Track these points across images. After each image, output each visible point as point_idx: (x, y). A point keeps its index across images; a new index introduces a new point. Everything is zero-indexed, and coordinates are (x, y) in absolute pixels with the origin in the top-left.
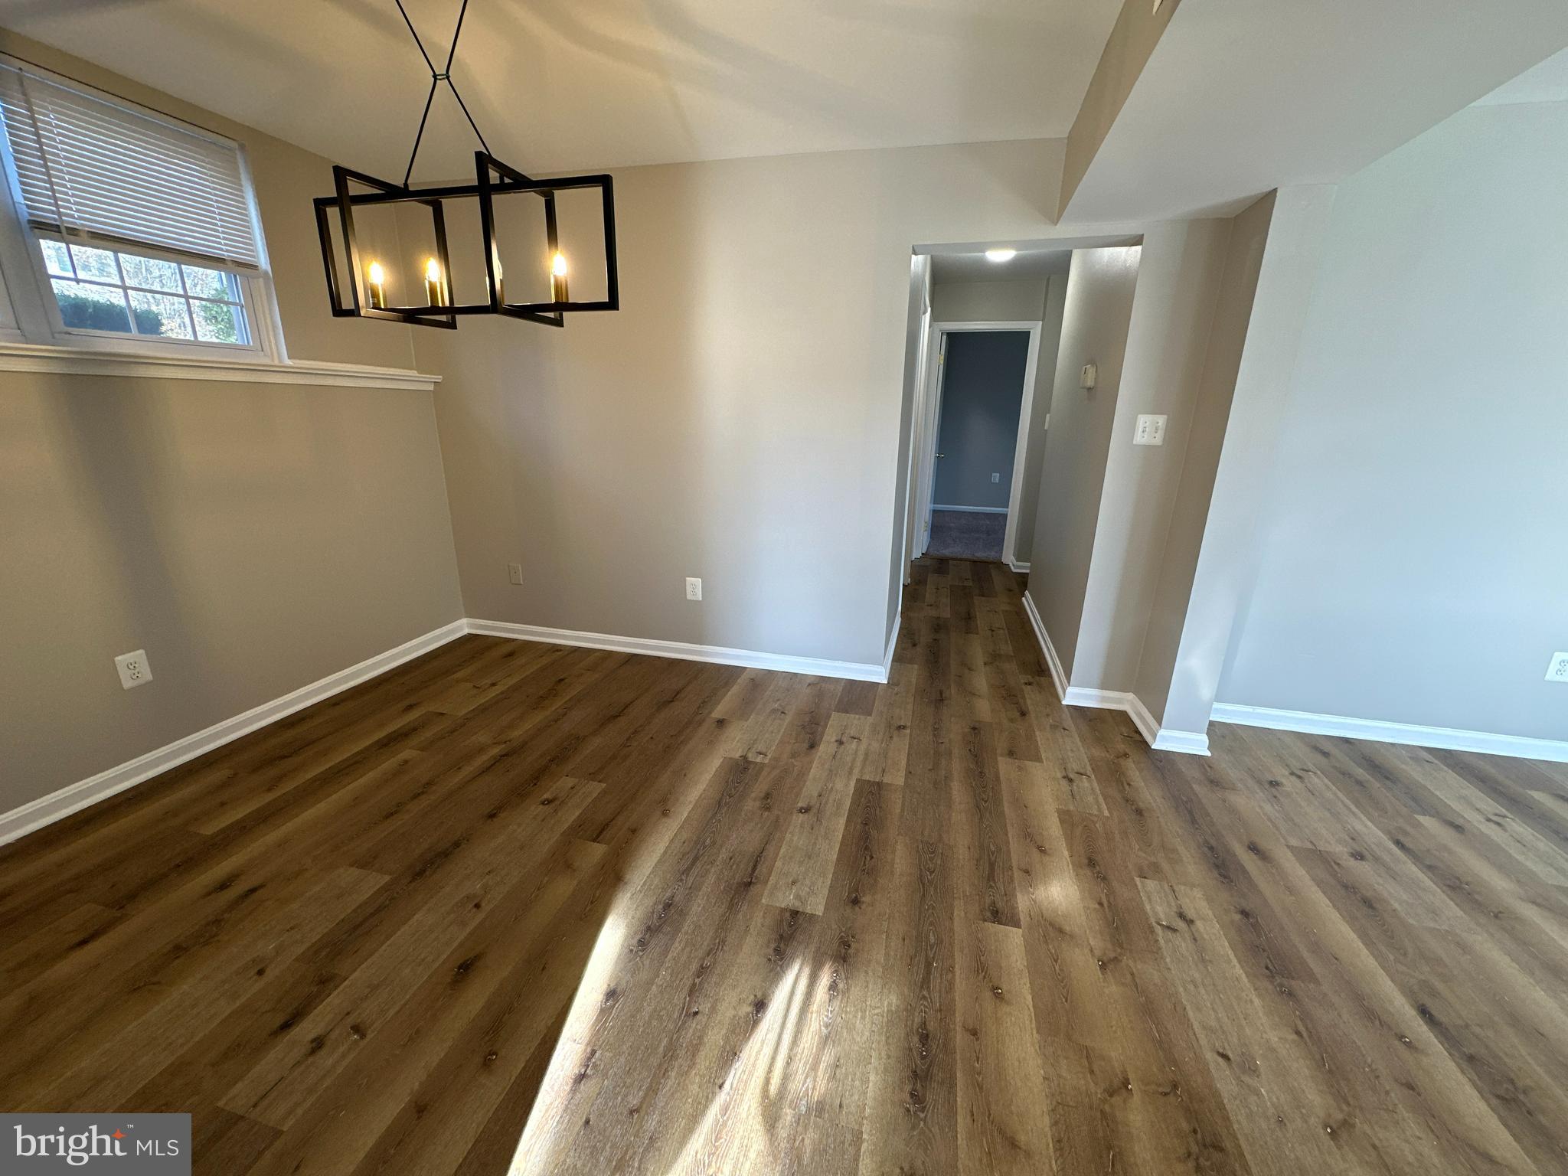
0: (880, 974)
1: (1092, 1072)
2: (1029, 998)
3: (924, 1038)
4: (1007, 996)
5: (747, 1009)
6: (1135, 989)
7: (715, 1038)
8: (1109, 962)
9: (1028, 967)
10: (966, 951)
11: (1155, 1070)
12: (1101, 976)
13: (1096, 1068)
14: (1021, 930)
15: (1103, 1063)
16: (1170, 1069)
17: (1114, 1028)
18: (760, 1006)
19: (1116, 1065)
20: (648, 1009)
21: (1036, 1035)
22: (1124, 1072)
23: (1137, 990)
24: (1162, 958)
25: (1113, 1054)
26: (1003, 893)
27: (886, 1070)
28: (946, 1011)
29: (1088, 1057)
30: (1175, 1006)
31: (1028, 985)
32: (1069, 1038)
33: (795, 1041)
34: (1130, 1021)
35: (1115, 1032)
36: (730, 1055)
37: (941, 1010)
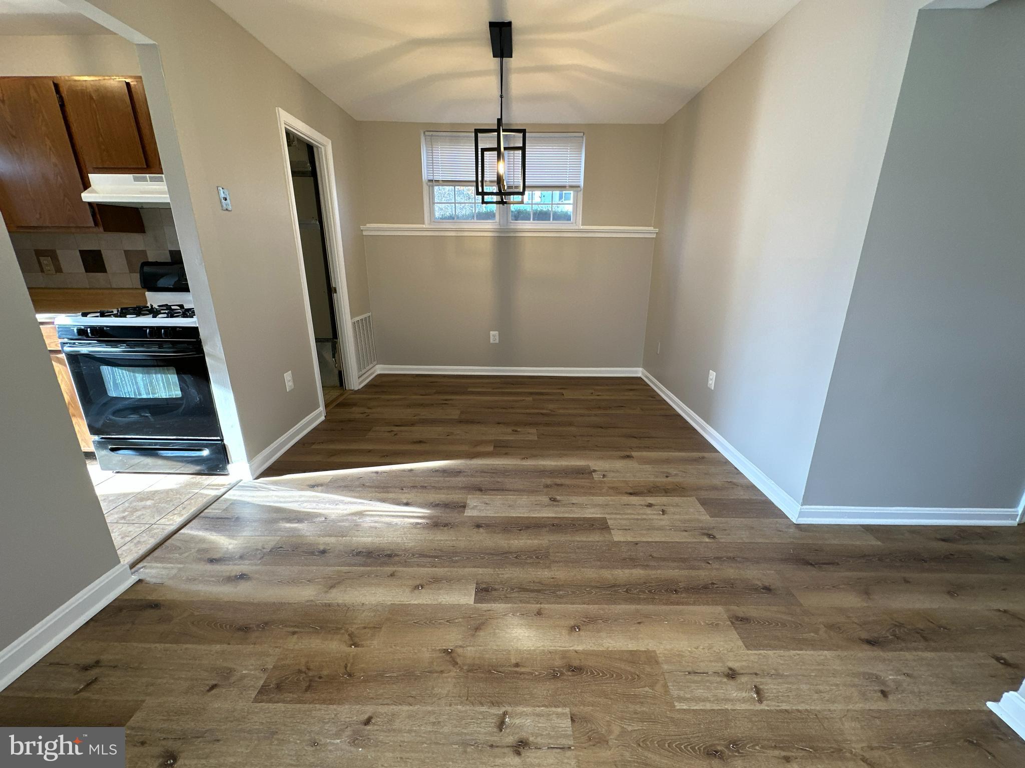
0: (427, 538)
1: (365, 628)
2: (416, 602)
3: (390, 556)
4: (416, 591)
5: (405, 501)
6: (426, 670)
7: (391, 495)
8: (451, 657)
9: (440, 604)
10: (449, 574)
11: (362, 666)
12: (438, 648)
13: (367, 630)
14: (472, 603)
15: (369, 635)
16: (362, 676)
17: (394, 647)
18: (407, 504)
19: (368, 642)
20: (405, 479)
21: (389, 603)
22: (362, 646)
23: (426, 672)
24: (462, 702)
25: (375, 642)
26: (508, 596)
27: (373, 543)
28: (406, 564)
29: (376, 628)
30: (412, 697)
31: (426, 603)
32: (388, 619)
33: (387, 516)
34: (399, 660)
35: (391, 647)
36: (383, 500)
37: (406, 562)
